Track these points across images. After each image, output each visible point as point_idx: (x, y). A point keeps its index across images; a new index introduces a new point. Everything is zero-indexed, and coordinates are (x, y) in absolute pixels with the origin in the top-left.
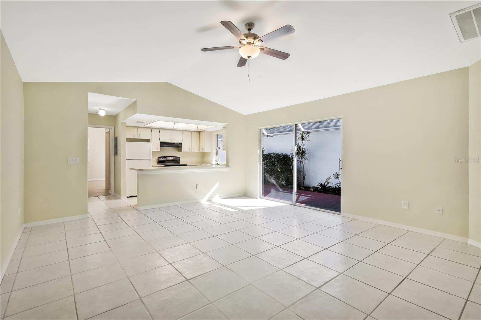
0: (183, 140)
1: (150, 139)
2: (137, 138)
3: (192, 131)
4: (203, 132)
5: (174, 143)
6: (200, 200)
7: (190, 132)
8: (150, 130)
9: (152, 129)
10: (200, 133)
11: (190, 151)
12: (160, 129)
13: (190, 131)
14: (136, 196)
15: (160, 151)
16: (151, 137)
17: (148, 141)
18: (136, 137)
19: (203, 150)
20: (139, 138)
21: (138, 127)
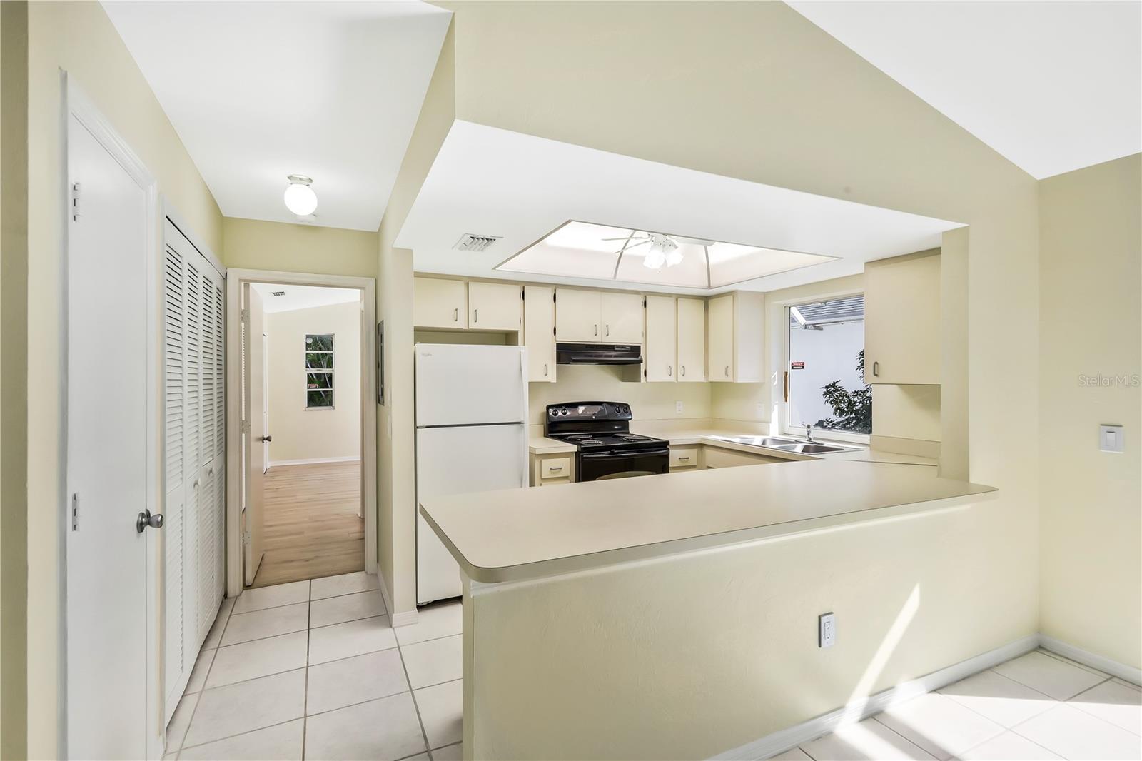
0: (645, 334)
1: (516, 333)
2: (465, 327)
3: (678, 297)
4: (730, 297)
5: (610, 348)
6: (828, 721)
7: (671, 302)
8: (517, 290)
9: (523, 287)
10: (711, 303)
11: (672, 379)
12: (557, 286)
13: (669, 295)
14: (458, 599)
15: (555, 381)
16: (522, 321)
17: (508, 338)
18: (461, 325)
19: (730, 373)
20: (473, 326)
21: (468, 281)
